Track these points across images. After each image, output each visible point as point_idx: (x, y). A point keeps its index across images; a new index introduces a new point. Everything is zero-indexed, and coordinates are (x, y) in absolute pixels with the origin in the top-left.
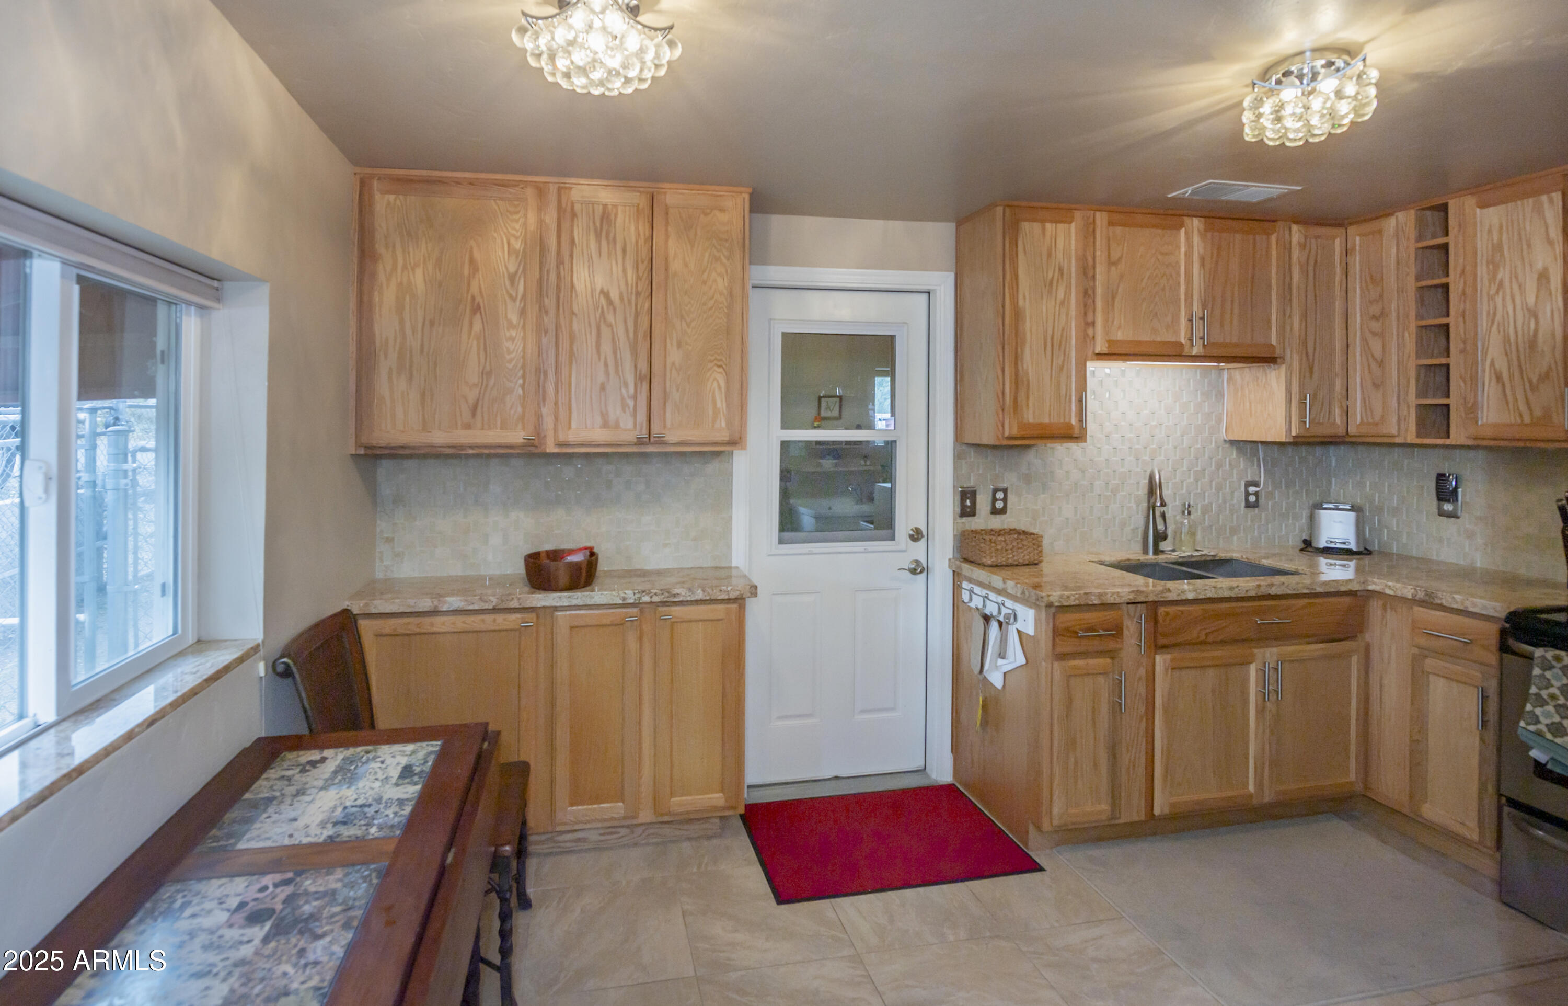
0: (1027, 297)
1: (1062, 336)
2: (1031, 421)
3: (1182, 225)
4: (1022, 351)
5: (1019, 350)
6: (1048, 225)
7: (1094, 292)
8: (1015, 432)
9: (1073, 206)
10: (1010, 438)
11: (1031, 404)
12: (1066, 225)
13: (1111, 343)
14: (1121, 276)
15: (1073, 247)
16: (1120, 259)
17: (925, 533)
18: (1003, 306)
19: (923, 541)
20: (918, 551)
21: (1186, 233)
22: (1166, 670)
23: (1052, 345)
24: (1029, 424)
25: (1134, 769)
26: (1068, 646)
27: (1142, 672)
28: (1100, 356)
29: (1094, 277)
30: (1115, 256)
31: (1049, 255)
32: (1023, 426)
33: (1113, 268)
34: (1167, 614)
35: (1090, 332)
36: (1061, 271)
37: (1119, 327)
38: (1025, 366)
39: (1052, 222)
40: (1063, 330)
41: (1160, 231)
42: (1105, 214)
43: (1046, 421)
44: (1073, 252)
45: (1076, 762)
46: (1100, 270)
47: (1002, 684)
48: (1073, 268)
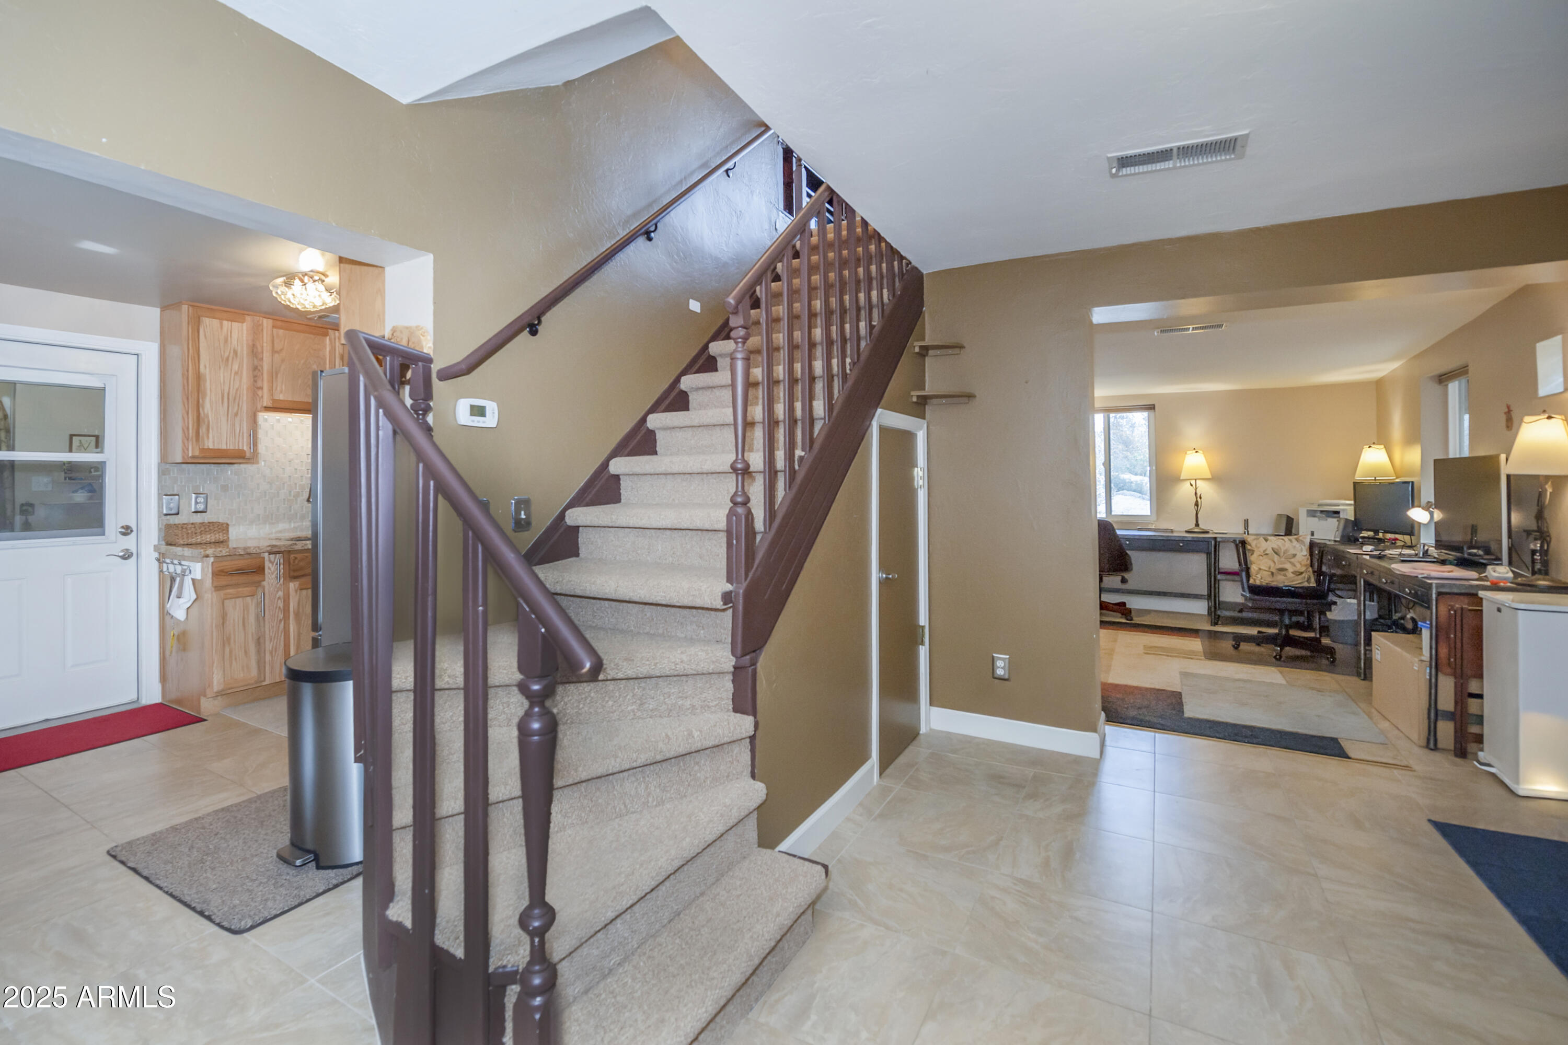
0: (207, 366)
1: (236, 393)
2: (211, 447)
3: (326, 335)
4: (203, 401)
5: (201, 401)
6: (225, 323)
7: (262, 368)
8: (197, 453)
9: (246, 312)
10: (193, 457)
11: (211, 435)
12: (240, 324)
13: (274, 401)
14: (283, 361)
15: (245, 339)
16: (281, 350)
17: (134, 529)
18: (188, 371)
19: (134, 534)
20: (129, 543)
21: (330, 340)
22: (296, 591)
23: (228, 399)
24: (209, 449)
25: (276, 651)
26: (224, 581)
27: (280, 594)
28: (267, 409)
29: (262, 359)
30: (277, 347)
31: (226, 341)
32: (202, 450)
33: (276, 355)
34: (296, 558)
35: (260, 393)
36: (235, 352)
37: (281, 392)
38: (206, 412)
39: (228, 320)
40: (237, 390)
41: (312, 336)
42: (270, 321)
43: (224, 447)
44: (245, 342)
45: (231, 652)
46: (267, 356)
47: (185, 617)
48: (244, 351)
